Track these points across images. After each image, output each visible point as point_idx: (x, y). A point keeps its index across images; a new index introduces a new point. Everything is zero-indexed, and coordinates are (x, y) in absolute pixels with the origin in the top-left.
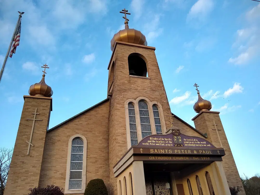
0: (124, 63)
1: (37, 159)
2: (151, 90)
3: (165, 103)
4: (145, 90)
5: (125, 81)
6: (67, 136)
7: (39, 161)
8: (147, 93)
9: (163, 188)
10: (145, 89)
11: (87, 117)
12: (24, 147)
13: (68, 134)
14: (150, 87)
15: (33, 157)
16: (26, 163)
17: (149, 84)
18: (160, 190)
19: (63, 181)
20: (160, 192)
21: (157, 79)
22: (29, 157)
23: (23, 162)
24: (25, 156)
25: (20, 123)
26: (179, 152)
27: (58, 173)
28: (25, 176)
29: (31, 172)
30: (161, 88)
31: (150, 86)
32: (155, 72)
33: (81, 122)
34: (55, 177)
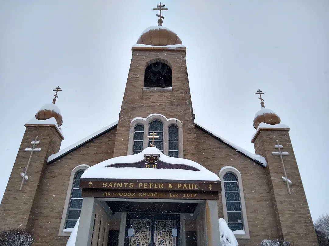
0: (139, 74)
1: (30, 195)
2: (171, 105)
3: (188, 121)
4: (161, 106)
5: (136, 96)
6: (71, 168)
7: (31, 196)
8: (164, 109)
9: (166, 236)
10: (163, 105)
11: (96, 145)
12: (18, 181)
13: (71, 166)
14: (169, 102)
15: (26, 192)
16: (17, 199)
17: (170, 98)
18: (162, 238)
19: (58, 220)
20: (162, 241)
21: (182, 89)
22: (21, 193)
23: (15, 198)
24: (18, 191)
25: (18, 155)
26: (145, 186)
27: (54, 211)
28: (15, 214)
29: (21, 209)
30: (185, 102)
31: (170, 99)
32: (181, 81)
33: (87, 152)
34: (51, 216)
